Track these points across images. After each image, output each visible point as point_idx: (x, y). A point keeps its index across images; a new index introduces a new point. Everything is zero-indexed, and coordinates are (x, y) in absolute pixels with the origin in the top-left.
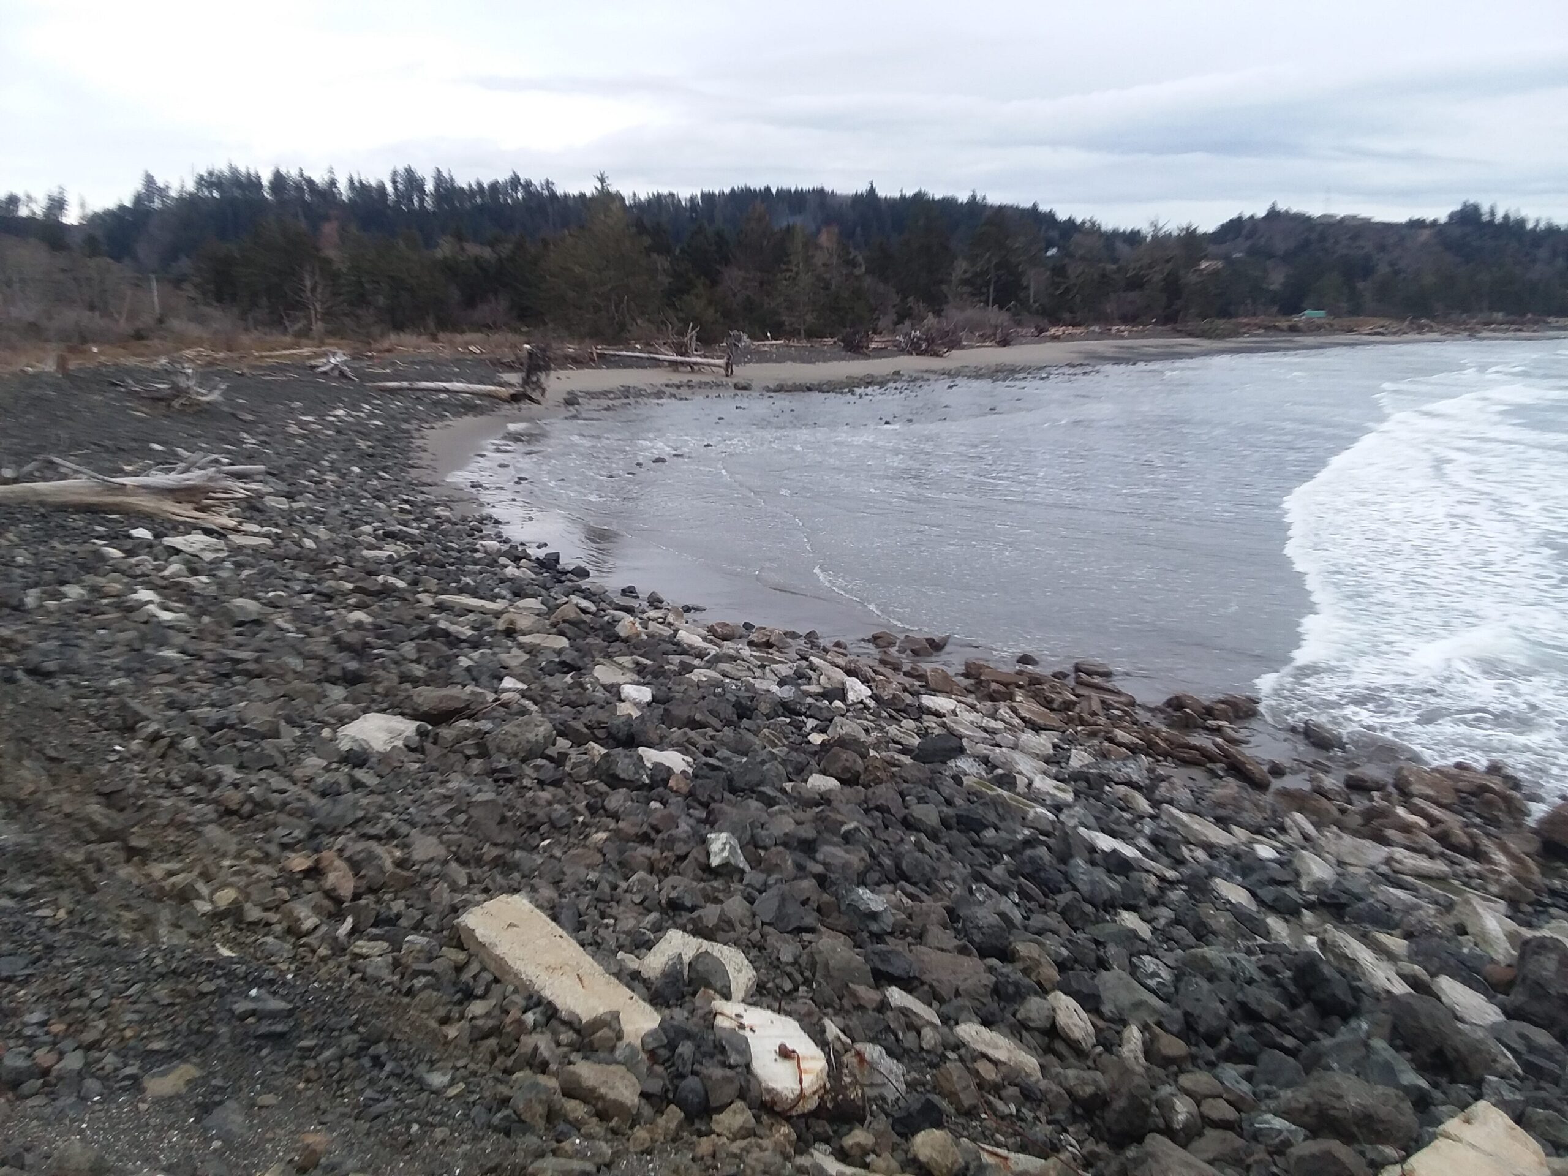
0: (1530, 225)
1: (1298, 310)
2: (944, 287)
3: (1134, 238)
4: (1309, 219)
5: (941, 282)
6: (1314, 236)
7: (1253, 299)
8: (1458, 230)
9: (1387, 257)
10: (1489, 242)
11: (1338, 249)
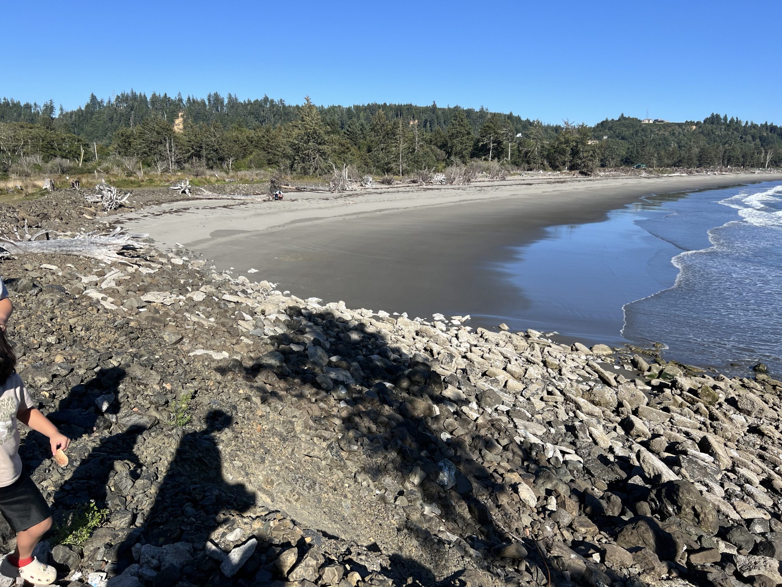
0: (743, 125)
3: (557, 129)
6: (641, 129)
7: (613, 159)
8: (709, 127)
9: (676, 139)
10: (724, 132)
11: (653, 135)
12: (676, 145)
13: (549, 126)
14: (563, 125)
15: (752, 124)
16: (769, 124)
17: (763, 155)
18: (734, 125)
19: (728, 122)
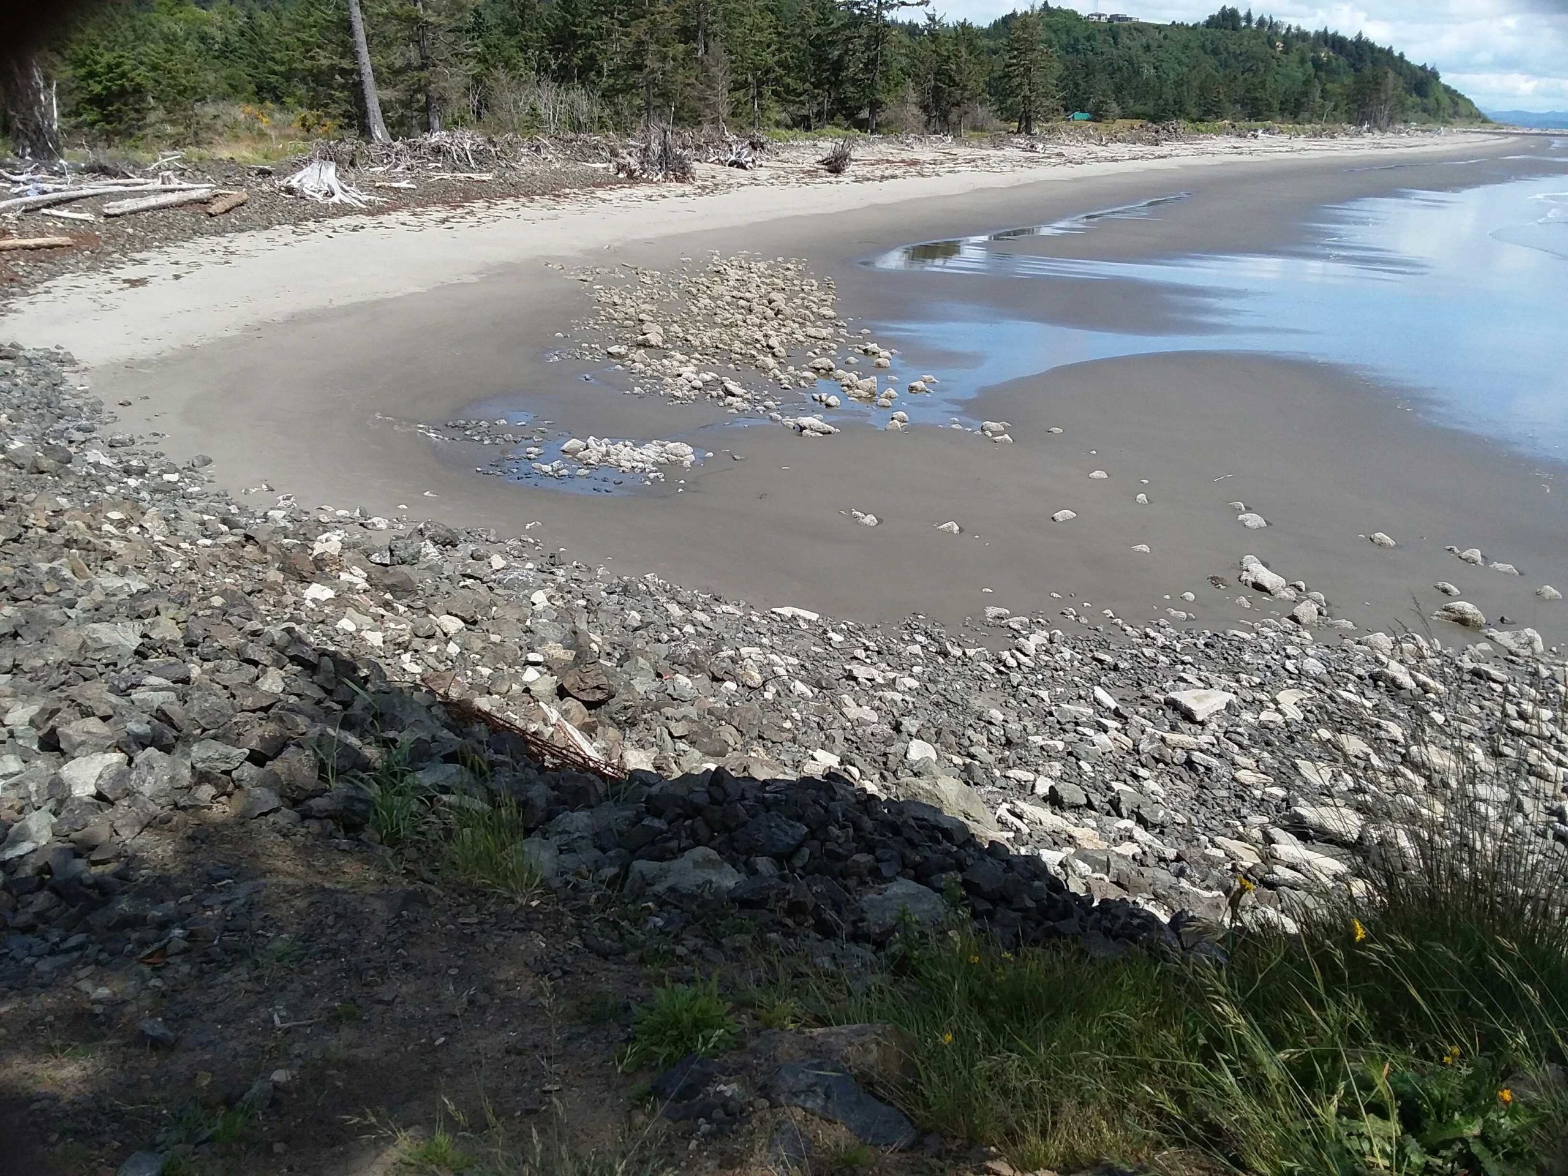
0: (1283, 31)
6: (1081, 34)
8: (1217, 34)
9: (1151, 59)
11: (1106, 49)
12: (1153, 71)
16: (1330, 32)
18: (1267, 30)
19: (1254, 25)
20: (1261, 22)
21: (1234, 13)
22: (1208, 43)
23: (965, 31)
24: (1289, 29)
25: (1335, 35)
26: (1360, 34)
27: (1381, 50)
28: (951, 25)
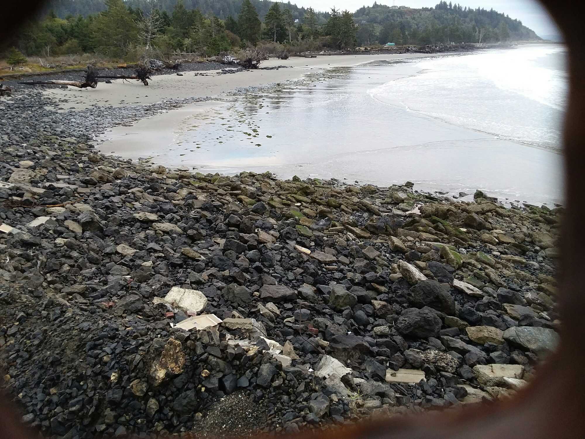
0: (463, 10)
1: (385, 43)
2: (257, 36)
3: (326, 15)
4: (388, 7)
5: (255, 34)
6: (390, 14)
7: (370, 39)
8: (439, 11)
9: (415, 22)
10: (450, 16)
11: (398, 19)
12: (416, 27)
13: (320, 14)
14: (330, 12)
15: (469, 9)
16: (481, 9)
17: (477, 32)
18: (457, 10)
19: (452, 8)
20: (455, 6)
21: (445, 3)
22: (436, 15)
23: (347, 15)
24: (466, 8)
25: (483, 10)
26: (492, 9)
27: (500, 14)
28: (341, 13)
